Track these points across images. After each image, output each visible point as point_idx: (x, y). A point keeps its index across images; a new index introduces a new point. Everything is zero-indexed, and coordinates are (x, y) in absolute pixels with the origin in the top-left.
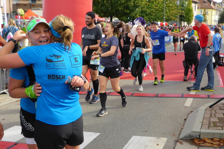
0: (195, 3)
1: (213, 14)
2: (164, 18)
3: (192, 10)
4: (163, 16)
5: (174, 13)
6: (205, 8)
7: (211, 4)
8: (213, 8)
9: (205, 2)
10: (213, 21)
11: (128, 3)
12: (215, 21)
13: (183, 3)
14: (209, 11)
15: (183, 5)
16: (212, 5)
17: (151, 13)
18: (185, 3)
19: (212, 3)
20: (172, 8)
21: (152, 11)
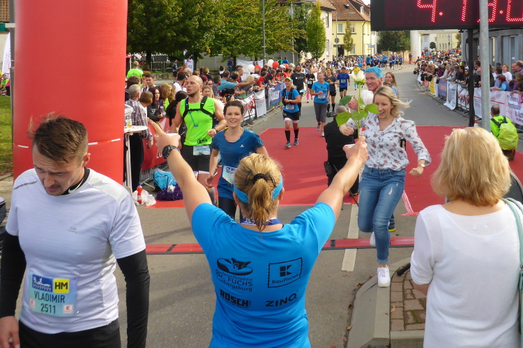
0: (327, 10)
1: (366, 32)
2: (264, 46)
4: (262, 44)
5: (284, 35)
6: (348, 21)
7: (360, 11)
8: (364, 20)
9: (347, 7)
10: (366, 47)
11: (187, 22)
12: (372, 46)
13: (302, 12)
14: (358, 26)
15: (301, 17)
16: (362, 13)
17: (235, 39)
18: (306, 13)
19: (362, 8)
20: (280, 25)
21: (238, 36)
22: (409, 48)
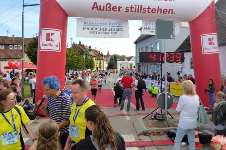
0: (94, 56)
1: (104, 63)
2: (78, 67)
3: (94, 62)
4: (77, 66)
6: (100, 60)
8: (104, 60)
9: (99, 56)
10: (104, 68)
12: (106, 67)
13: (87, 57)
14: (102, 61)
15: (87, 59)
16: (103, 58)
18: (89, 57)
19: (103, 56)
20: (82, 60)
21: (72, 64)
22: (117, 68)
